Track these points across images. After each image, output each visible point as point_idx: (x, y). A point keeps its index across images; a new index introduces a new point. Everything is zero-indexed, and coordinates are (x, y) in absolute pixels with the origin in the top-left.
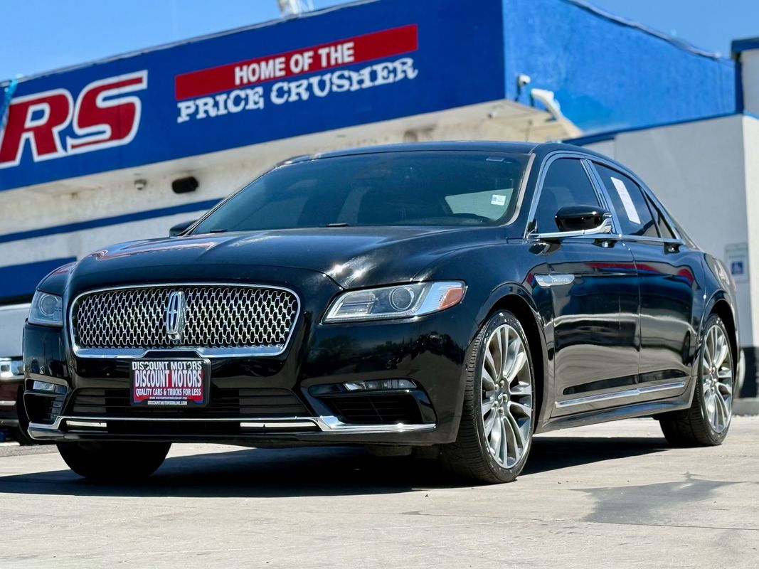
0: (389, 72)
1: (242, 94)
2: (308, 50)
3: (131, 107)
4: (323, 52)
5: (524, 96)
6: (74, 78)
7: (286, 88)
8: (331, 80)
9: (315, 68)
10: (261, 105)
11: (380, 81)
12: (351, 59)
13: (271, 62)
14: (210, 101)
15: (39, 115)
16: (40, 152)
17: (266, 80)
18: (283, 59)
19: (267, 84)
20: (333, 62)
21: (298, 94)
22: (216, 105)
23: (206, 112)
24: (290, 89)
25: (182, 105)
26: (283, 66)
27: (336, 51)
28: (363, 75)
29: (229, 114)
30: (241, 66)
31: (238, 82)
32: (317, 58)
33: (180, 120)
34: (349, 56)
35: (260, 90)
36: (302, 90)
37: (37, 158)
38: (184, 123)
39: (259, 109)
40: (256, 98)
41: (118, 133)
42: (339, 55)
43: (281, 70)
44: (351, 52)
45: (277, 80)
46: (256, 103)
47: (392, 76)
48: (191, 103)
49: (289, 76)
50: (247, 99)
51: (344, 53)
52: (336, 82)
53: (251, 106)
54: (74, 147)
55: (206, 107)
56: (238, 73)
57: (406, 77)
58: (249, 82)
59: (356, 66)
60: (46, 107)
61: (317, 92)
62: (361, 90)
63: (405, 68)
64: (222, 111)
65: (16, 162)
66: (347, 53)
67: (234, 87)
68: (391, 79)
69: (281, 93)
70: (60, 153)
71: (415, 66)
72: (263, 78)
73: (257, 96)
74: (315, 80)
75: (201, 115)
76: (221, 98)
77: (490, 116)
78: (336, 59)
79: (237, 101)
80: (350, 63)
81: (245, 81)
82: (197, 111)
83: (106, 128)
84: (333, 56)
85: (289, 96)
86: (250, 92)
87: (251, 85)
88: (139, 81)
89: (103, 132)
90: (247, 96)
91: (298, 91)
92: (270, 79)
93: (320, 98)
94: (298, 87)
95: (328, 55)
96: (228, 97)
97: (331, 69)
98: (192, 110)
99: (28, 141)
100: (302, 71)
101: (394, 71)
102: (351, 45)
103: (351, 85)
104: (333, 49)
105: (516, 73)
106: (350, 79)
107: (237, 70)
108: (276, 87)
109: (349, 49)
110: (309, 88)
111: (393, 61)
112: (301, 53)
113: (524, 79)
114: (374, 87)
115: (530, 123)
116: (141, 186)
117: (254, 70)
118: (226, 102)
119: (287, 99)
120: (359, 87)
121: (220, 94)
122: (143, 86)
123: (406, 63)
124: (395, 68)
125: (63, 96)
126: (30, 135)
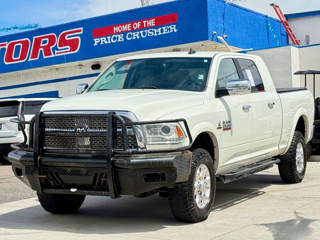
0: (168, 30)
1: (116, 36)
2: (139, 22)
4: (144, 22)
5: (215, 38)
6: (58, 29)
7: (131, 35)
8: (147, 32)
10: (123, 40)
11: (164, 33)
12: (154, 25)
13: (126, 25)
14: (105, 38)
15: (45, 42)
16: (45, 56)
18: (130, 24)
19: (125, 33)
20: (148, 26)
21: (136, 37)
22: (107, 40)
23: (104, 42)
24: (133, 35)
25: (95, 40)
26: (130, 27)
27: (149, 22)
28: (158, 30)
29: (112, 43)
30: (116, 27)
31: (115, 32)
32: (142, 24)
33: (94, 45)
35: (122, 35)
36: (137, 35)
37: (45, 57)
38: (96, 46)
40: (121, 38)
41: (73, 49)
42: (150, 23)
43: (129, 28)
44: (154, 22)
45: (128, 31)
46: (121, 39)
47: (168, 31)
48: (98, 39)
49: (133, 30)
50: (118, 38)
51: (152, 23)
52: (149, 33)
53: (119, 40)
54: (57, 53)
55: (103, 40)
56: (115, 29)
57: (173, 31)
59: (156, 27)
60: (47, 39)
61: (142, 36)
62: (158, 36)
63: (173, 28)
64: (109, 42)
66: (153, 23)
67: (113, 34)
68: (168, 32)
70: (53, 56)
71: (176, 28)
72: (123, 30)
73: (121, 37)
74: (141, 32)
75: (102, 43)
76: (109, 38)
77: (203, 45)
78: (149, 25)
79: (114, 39)
81: (117, 32)
82: (100, 42)
83: (69, 47)
84: (148, 23)
85: (133, 37)
87: (119, 33)
88: (80, 31)
89: (68, 48)
90: (118, 37)
91: (136, 35)
92: (126, 31)
93: (143, 38)
94: (135, 34)
95: (146, 23)
96: (111, 37)
97: (147, 28)
98: (98, 42)
99: (41, 51)
100: (137, 29)
102: (154, 20)
103: (154, 34)
105: (212, 30)
106: (154, 32)
107: (114, 28)
108: (128, 34)
109: (153, 21)
110: (140, 35)
111: (169, 26)
112: (137, 22)
113: (214, 32)
114: (162, 35)
115: (216, 47)
116: (80, 67)
117: (120, 28)
118: (110, 39)
119: (132, 38)
120: (157, 35)
121: (108, 36)
122: (82, 33)
123: (174, 27)
124: (170, 28)
125: (53, 36)
126: (42, 49)
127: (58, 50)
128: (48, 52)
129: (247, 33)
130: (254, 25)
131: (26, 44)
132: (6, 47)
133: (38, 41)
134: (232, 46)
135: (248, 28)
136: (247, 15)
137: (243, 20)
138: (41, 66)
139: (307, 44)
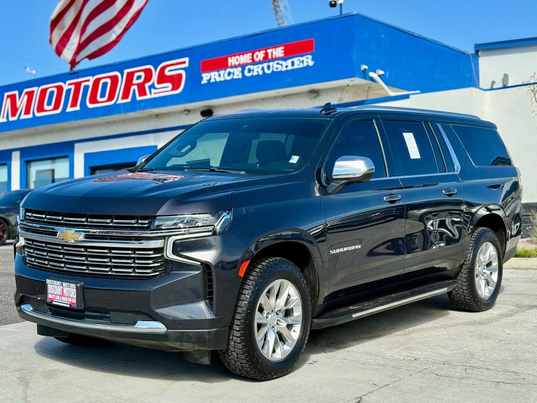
0: (300, 62)
1: (231, 70)
2: (262, 50)
3: (180, 76)
4: (269, 51)
6: (155, 60)
7: (252, 69)
8: (273, 65)
9: (266, 59)
10: (240, 77)
11: (296, 67)
12: (283, 55)
13: (245, 55)
14: (216, 73)
15: (139, 78)
16: (140, 95)
17: (243, 64)
18: (250, 54)
19: (243, 66)
20: (274, 56)
21: (258, 72)
22: (219, 75)
23: (215, 79)
25: (204, 75)
26: (251, 57)
27: (276, 51)
28: (288, 63)
29: (226, 80)
30: (231, 56)
31: (229, 64)
32: (266, 54)
33: (203, 82)
34: (282, 53)
35: (240, 69)
36: (259, 70)
37: (139, 98)
38: (205, 84)
39: (239, 79)
41: (175, 88)
42: (277, 53)
43: (250, 59)
44: (283, 51)
45: (248, 64)
46: (238, 75)
47: (302, 64)
48: (208, 74)
49: (254, 63)
51: (279, 52)
52: (275, 66)
53: (235, 77)
54: (155, 93)
55: (215, 76)
56: (230, 60)
57: (308, 65)
58: (235, 65)
59: (284, 59)
60: (142, 74)
61: (267, 71)
62: (287, 71)
63: (307, 60)
64: (222, 79)
65: (129, 100)
67: (228, 67)
68: (301, 66)
69: (249, 71)
70: (148, 96)
71: (312, 59)
72: (241, 63)
73: (238, 72)
74: (265, 65)
75: (212, 81)
76: (222, 72)
77: (349, 85)
78: (276, 55)
79: (229, 74)
80: (282, 57)
81: (233, 64)
82: (210, 79)
83: (169, 85)
84: (274, 53)
85: (253, 72)
86: (235, 70)
87: (236, 66)
88: (184, 63)
89: (168, 87)
90: (234, 72)
91: (257, 70)
92: (245, 64)
93: (268, 74)
94: (258, 68)
95: (272, 53)
96: (225, 72)
97: (273, 60)
98: (208, 78)
99: (134, 90)
100: (260, 60)
101: (303, 62)
102: (283, 48)
103: (282, 68)
104: (274, 49)
106: (282, 65)
107: (229, 58)
108: (247, 68)
109: (282, 50)
110: (263, 69)
111: (302, 56)
112: (259, 51)
113: (365, 67)
114: (293, 70)
115: (370, 88)
116: (187, 112)
117: (237, 59)
118: (224, 74)
119: (252, 74)
120: (286, 69)
121: (221, 70)
122: (186, 65)
123: (309, 58)
124: (303, 60)
125: (150, 69)
126: (135, 87)
127: (155, 88)
128: (142, 92)
131: (115, 80)
132: (90, 84)
133: (130, 76)
138: (134, 110)
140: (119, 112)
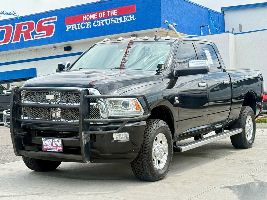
0: (127, 18)
1: (85, 23)
2: (104, 11)
3: (52, 26)
5: (166, 26)
7: (97, 22)
10: (90, 27)
11: (125, 21)
12: (116, 14)
13: (93, 15)
14: (75, 25)
15: (25, 28)
18: (96, 14)
19: (92, 21)
20: (111, 15)
21: (101, 24)
24: (98, 22)
25: (67, 26)
26: (96, 16)
27: (112, 12)
29: (81, 29)
32: (106, 14)
33: (67, 30)
34: (116, 13)
36: (102, 23)
37: (25, 40)
41: (48, 34)
44: (116, 12)
46: (89, 26)
47: (128, 19)
50: (86, 25)
51: (114, 12)
53: (87, 27)
54: (36, 37)
56: (83, 18)
57: (132, 20)
59: (118, 16)
60: (27, 25)
61: (107, 23)
63: (132, 18)
64: (79, 28)
65: (19, 41)
66: (115, 12)
67: (83, 21)
69: (96, 23)
70: (32, 39)
71: (135, 17)
72: (91, 19)
73: (89, 24)
74: (106, 20)
76: (79, 25)
77: (157, 32)
78: (112, 14)
79: (83, 25)
81: (86, 20)
84: (111, 13)
87: (87, 21)
89: (44, 33)
90: (86, 24)
91: (101, 23)
92: (93, 19)
93: (107, 25)
94: (101, 22)
95: (110, 13)
96: (81, 24)
97: (111, 17)
98: (70, 28)
99: (22, 35)
100: (102, 17)
102: (116, 10)
103: (116, 22)
105: (164, 19)
106: (116, 20)
107: (83, 16)
108: (94, 22)
109: (116, 11)
110: (104, 22)
112: (102, 12)
113: (166, 21)
114: (123, 23)
115: (167, 33)
116: (55, 48)
117: (88, 17)
119: (98, 25)
120: (119, 22)
121: (78, 23)
123: (132, 16)
124: (129, 17)
125: (32, 22)
126: (23, 33)
127: (36, 34)
128: (28, 36)
129: (192, 22)
130: (198, 15)
131: (9, 29)
133: (19, 27)
134: (180, 32)
135: (193, 18)
136: (192, 7)
137: (189, 12)
138: (22, 47)
139: (240, 32)
140: (12, 49)
